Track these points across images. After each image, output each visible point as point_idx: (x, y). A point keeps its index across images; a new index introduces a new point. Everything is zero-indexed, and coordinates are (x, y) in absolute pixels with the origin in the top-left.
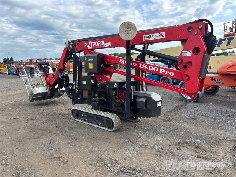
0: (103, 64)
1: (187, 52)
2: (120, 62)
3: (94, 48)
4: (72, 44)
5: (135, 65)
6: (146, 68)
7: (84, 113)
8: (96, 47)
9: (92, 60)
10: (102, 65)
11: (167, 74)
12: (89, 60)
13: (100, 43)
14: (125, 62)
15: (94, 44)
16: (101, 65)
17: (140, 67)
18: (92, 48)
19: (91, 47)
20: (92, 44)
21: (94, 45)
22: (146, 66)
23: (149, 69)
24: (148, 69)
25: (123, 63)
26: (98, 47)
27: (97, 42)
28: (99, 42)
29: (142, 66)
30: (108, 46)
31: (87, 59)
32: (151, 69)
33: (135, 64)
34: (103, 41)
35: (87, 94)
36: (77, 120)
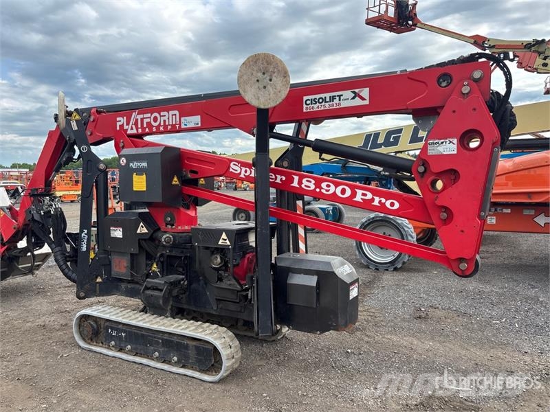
0: (178, 178)
1: (442, 143)
2: (231, 170)
3: (147, 130)
4: (77, 117)
5: (278, 181)
6: (313, 187)
7: (120, 326)
8: (154, 130)
9: (145, 164)
10: (175, 179)
11: (378, 205)
12: (133, 165)
13: (166, 118)
14: (246, 171)
15: (148, 120)
16: (173, 178)
17: (295, 184)
18: (140, 131)
19: (137, 129)
20: (142, 120)
21: (149, 124)
22: (313, 182)
23: (323, 191)
24: (318, 190)
25: (240, 173)
26: (161, 128)
27: (156, 114)
28: (162, 114)
29: (300, 183)
30: (191, 125)
31: (128, 164)
32: (328, 191)
33: (279, 177)
34: (176, 112)
35: (125, 264)
36: (93, 348)
